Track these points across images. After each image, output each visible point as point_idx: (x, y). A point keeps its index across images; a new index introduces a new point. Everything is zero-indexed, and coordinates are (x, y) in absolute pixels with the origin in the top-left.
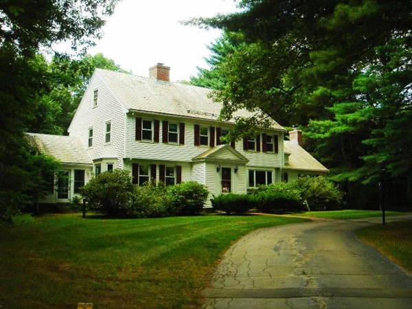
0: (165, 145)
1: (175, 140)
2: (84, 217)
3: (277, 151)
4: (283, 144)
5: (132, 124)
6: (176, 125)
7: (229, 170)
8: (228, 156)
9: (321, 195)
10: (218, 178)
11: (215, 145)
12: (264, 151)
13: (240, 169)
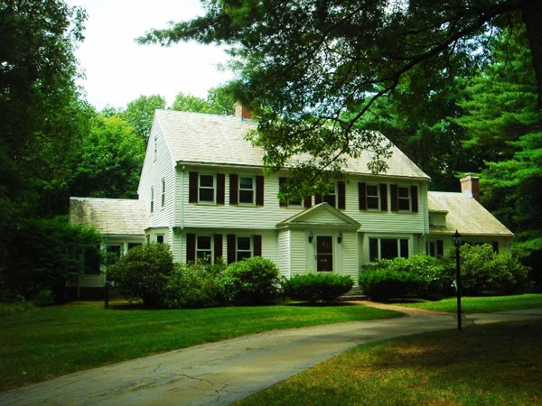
0: (233, 208)
1: (250, 201)
2: (107, 306)
3: (415, 209)
4: (426, 199)
5: (185, 182)
6: (251, 180)
7: (329, 240)
8: (326, 219)
9: (481, 272)
10: (311, 251)
11: (313, 204)
12: (394, 209)
13: (346, 237)
